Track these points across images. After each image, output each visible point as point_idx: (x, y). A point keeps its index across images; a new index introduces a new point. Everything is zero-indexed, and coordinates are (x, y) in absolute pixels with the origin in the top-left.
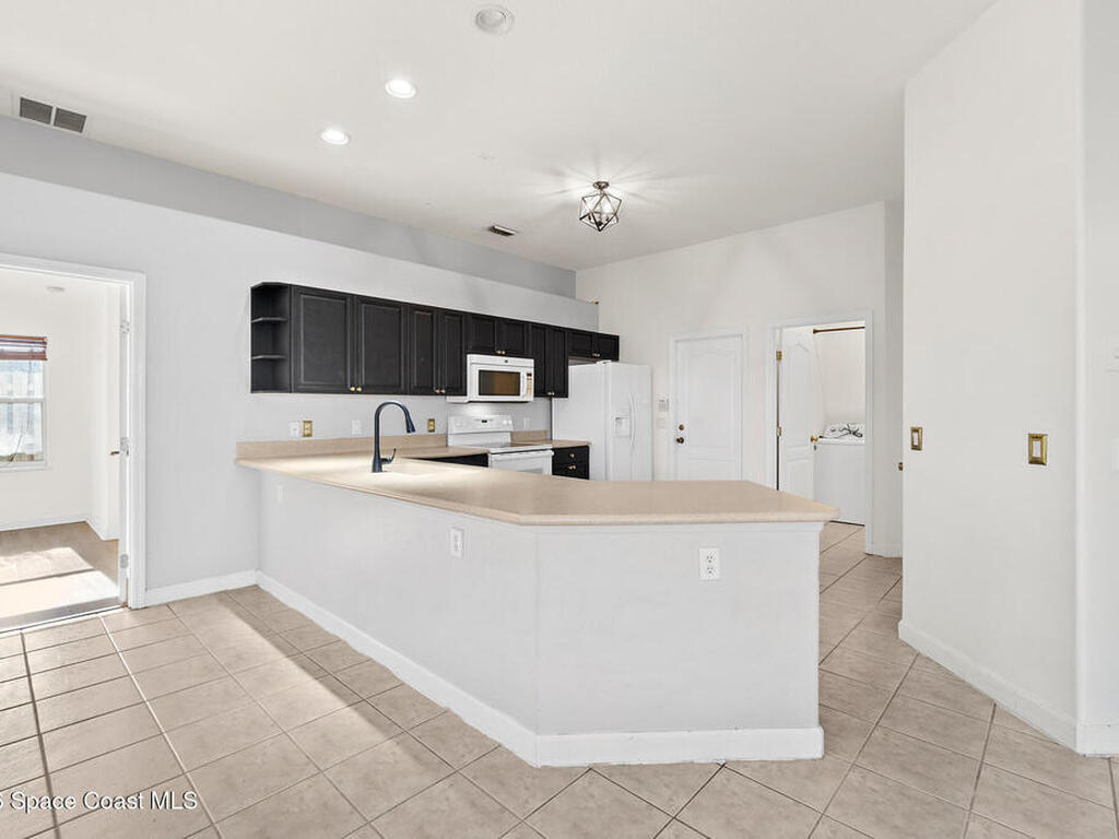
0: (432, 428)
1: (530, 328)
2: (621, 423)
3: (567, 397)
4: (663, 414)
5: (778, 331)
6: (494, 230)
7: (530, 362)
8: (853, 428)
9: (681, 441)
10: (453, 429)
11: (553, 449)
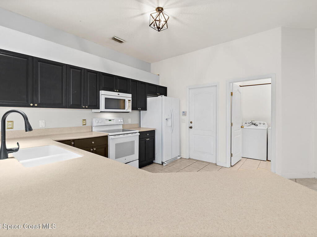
0: (85, 123)
1: (130, 81)
2: (168, 121)
3: (146, 110)
4: (184, 117)
5: (231, 84)
6: (114, 39)
7: (130, 95)
8: (254, 122)
9: (191, 127)
10: (95, 124)
11: (139, 132)
